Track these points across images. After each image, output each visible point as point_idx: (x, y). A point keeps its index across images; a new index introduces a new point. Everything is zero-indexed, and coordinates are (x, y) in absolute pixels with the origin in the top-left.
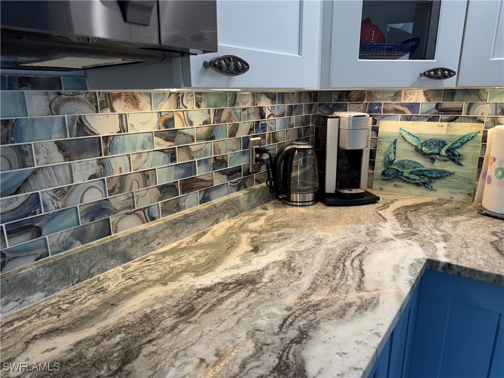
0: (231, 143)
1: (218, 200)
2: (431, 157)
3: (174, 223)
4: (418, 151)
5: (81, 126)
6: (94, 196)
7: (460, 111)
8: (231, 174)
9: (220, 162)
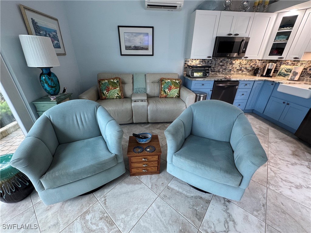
0: (249, 66)
1: (244, 73)
2: (287, 72)
3: (237, 73)
4: (286, 71)
5: (232, 62)
6: (231, 68)
7: (295, 64)
8: (247, 70)
9: (246, 68)
